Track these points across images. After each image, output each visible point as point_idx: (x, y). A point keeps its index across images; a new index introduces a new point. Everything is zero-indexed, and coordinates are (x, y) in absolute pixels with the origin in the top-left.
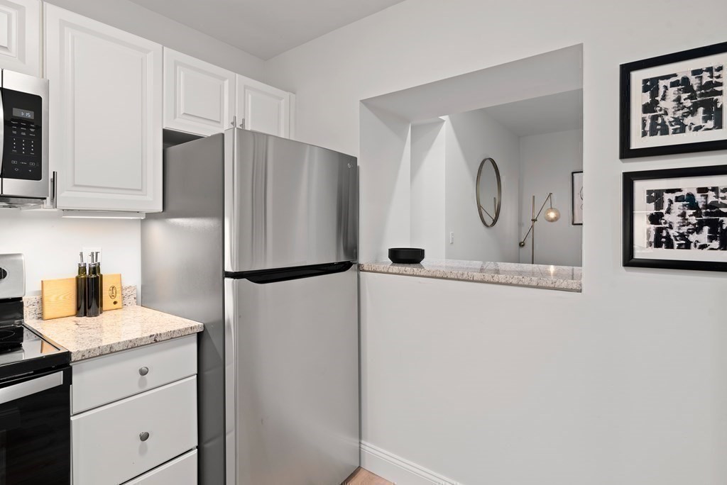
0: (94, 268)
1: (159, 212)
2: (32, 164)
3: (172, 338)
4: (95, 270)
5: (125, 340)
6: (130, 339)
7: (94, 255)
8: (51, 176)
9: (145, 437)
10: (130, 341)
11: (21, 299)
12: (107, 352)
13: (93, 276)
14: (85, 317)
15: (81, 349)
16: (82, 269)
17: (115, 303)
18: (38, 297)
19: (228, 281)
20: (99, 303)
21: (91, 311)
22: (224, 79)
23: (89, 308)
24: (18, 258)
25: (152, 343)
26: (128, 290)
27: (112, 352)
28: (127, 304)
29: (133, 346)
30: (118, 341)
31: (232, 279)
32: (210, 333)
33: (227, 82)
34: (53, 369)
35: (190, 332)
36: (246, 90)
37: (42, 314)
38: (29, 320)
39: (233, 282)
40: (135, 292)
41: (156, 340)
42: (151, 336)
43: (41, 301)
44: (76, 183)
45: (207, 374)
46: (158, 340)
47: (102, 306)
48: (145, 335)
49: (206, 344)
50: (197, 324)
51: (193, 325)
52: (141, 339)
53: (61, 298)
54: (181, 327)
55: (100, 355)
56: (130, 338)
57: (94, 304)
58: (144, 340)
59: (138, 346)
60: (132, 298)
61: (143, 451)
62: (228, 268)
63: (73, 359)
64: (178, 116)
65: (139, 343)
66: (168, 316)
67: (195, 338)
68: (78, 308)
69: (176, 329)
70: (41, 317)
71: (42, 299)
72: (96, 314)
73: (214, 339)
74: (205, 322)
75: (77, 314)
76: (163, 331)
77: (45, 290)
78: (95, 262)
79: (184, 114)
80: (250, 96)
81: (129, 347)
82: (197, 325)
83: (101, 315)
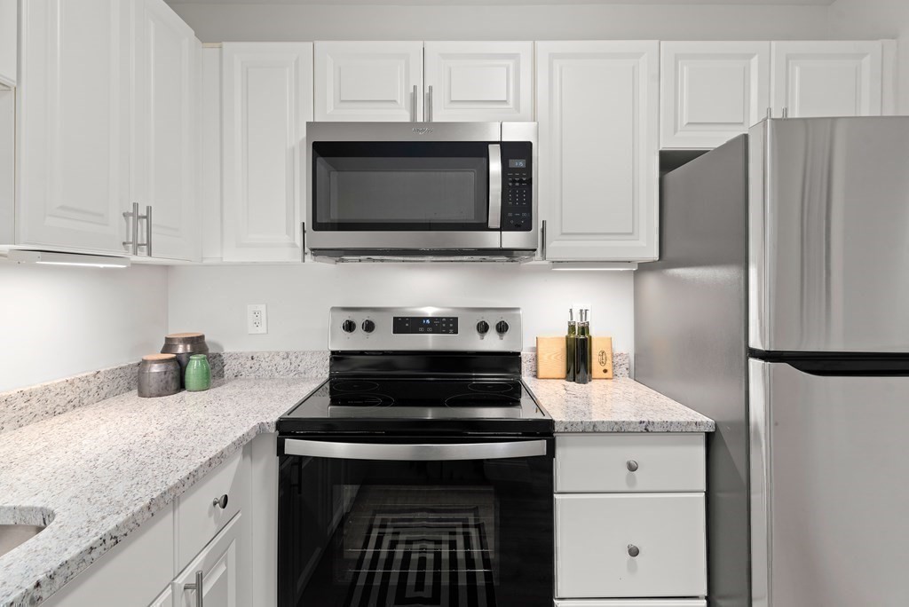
0: (583, 328)
1: (654, 262)
2: (524, 214)
3: (668, 432)
4: (584, 329)
5: (610, 420)
6: (616, 420)
7: (583, 313)
8: (540, 227)
9: (634, 552)
10: (616, 423)
11: (519, 353)
12: (590, 430)
13: (582, 337)
14: (574, 383)
15: (564, 420)
16: (572, 328)
17: (605, 371)
18: (534, 354)
19: (755, 365)
20: (588, 370)
21: (579, 377)
22: (750, 56)
23: (578, 372)
24: (517, 312)
25: (642, 432)
26: (619, 358)
27: (595, 432)
28: (619, 375)
29: (618, 430)
30: (602, 420)
31: (763, 362)
32: (725, 436)
33: (754, 62)
34: (538, 435)
35: (694, 428)
36: (790, 62)
37: (536, 371)
38: (526, 378)
39: (764, 366)
40: (627, 361)
41: (647, 429)
42: (641, 422)
43: (536, 359)
44: (564, 231)
45: (721, 497)
46: (650, 429)
47: (591, 373)
48: (633, 419)
49: (719, 454)
50: (706, 419)
51: (699, 420)
52: (629, 423)
53: (553, 358)
54: (682, 419)
55: (583, 432)
56: (616, 418)
57: (582, 370)
58: (632, 426)
59: (624, 432)
60: (624, 368)
61: (632, 569)
62: (755, 342)
63: (557, 429)
64: (679, 129)
65: (625, 428)
66: (664, 399)
67: (702, 439)
68: (568, 372)
69: (674, 419)
70: (536, 376)
71: (536, 356)
72: (584, 382)
73: (732, 447)
74: (718, 420)
75: (567, 378)
76: (657, 418)
77: (540, 347)
78: (584, 321)
79: (688, 123)
80: (797, 70)
81: (615, 430)
82: (706, 421)
83: (589, 384)
